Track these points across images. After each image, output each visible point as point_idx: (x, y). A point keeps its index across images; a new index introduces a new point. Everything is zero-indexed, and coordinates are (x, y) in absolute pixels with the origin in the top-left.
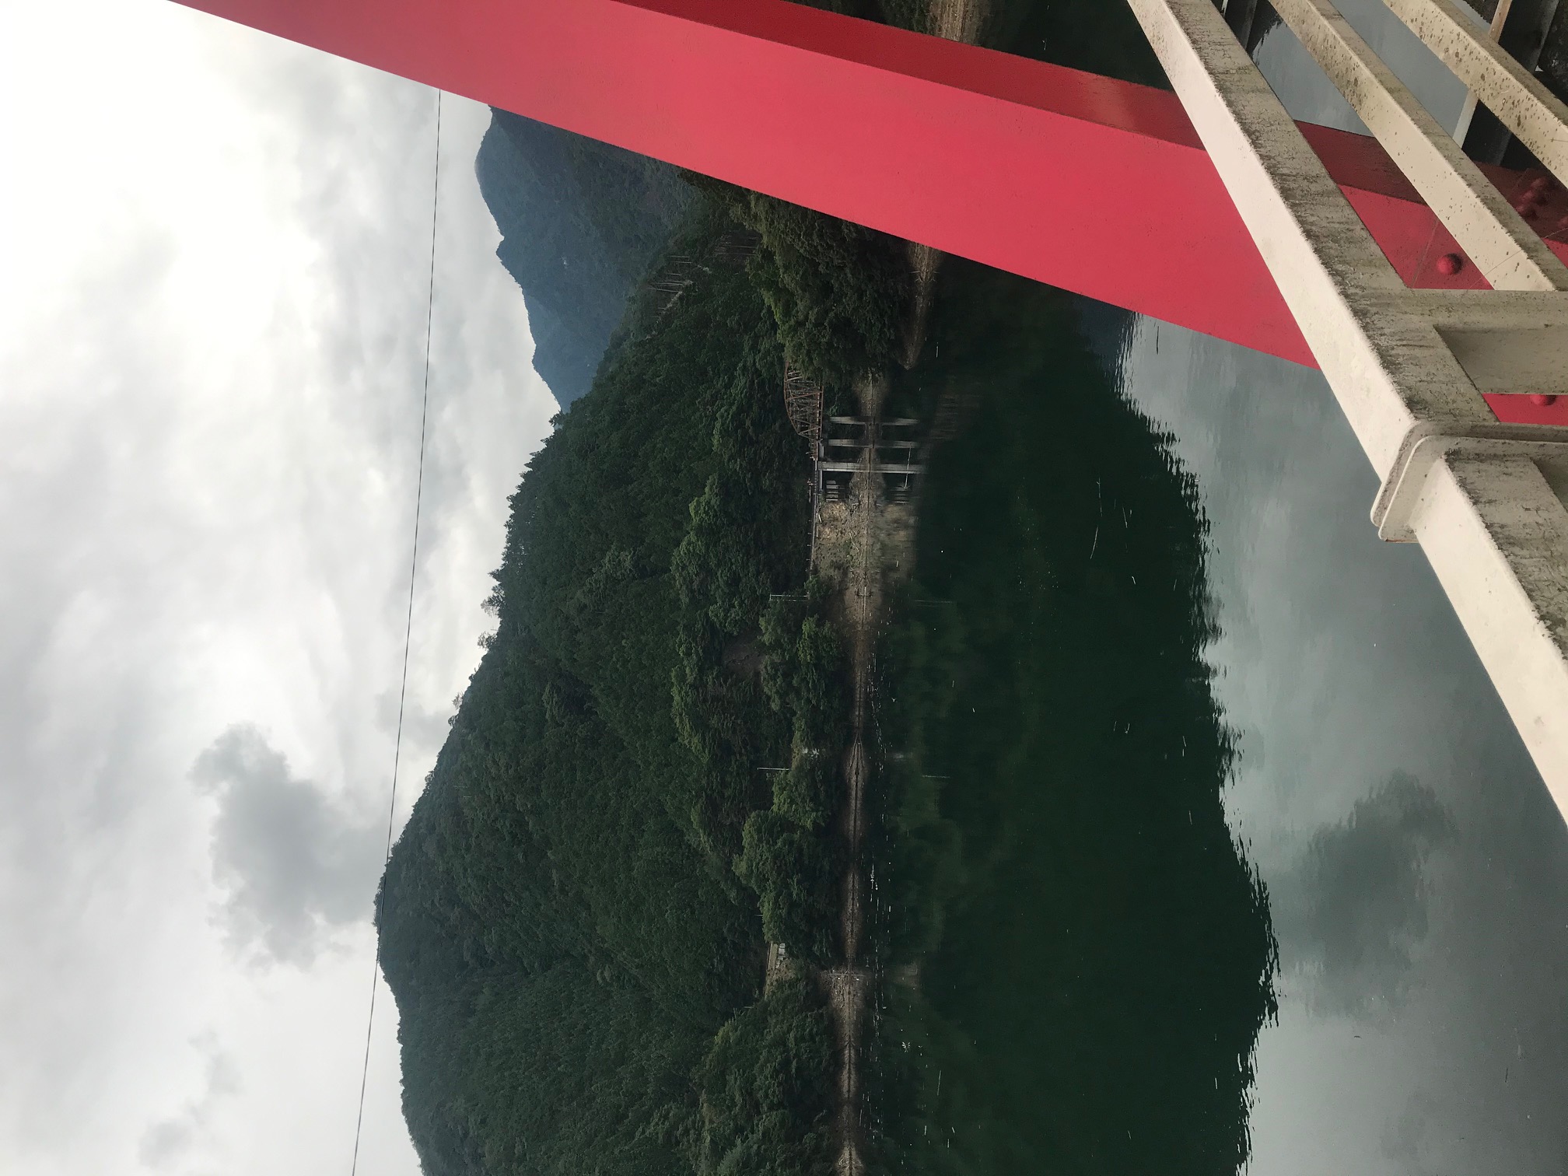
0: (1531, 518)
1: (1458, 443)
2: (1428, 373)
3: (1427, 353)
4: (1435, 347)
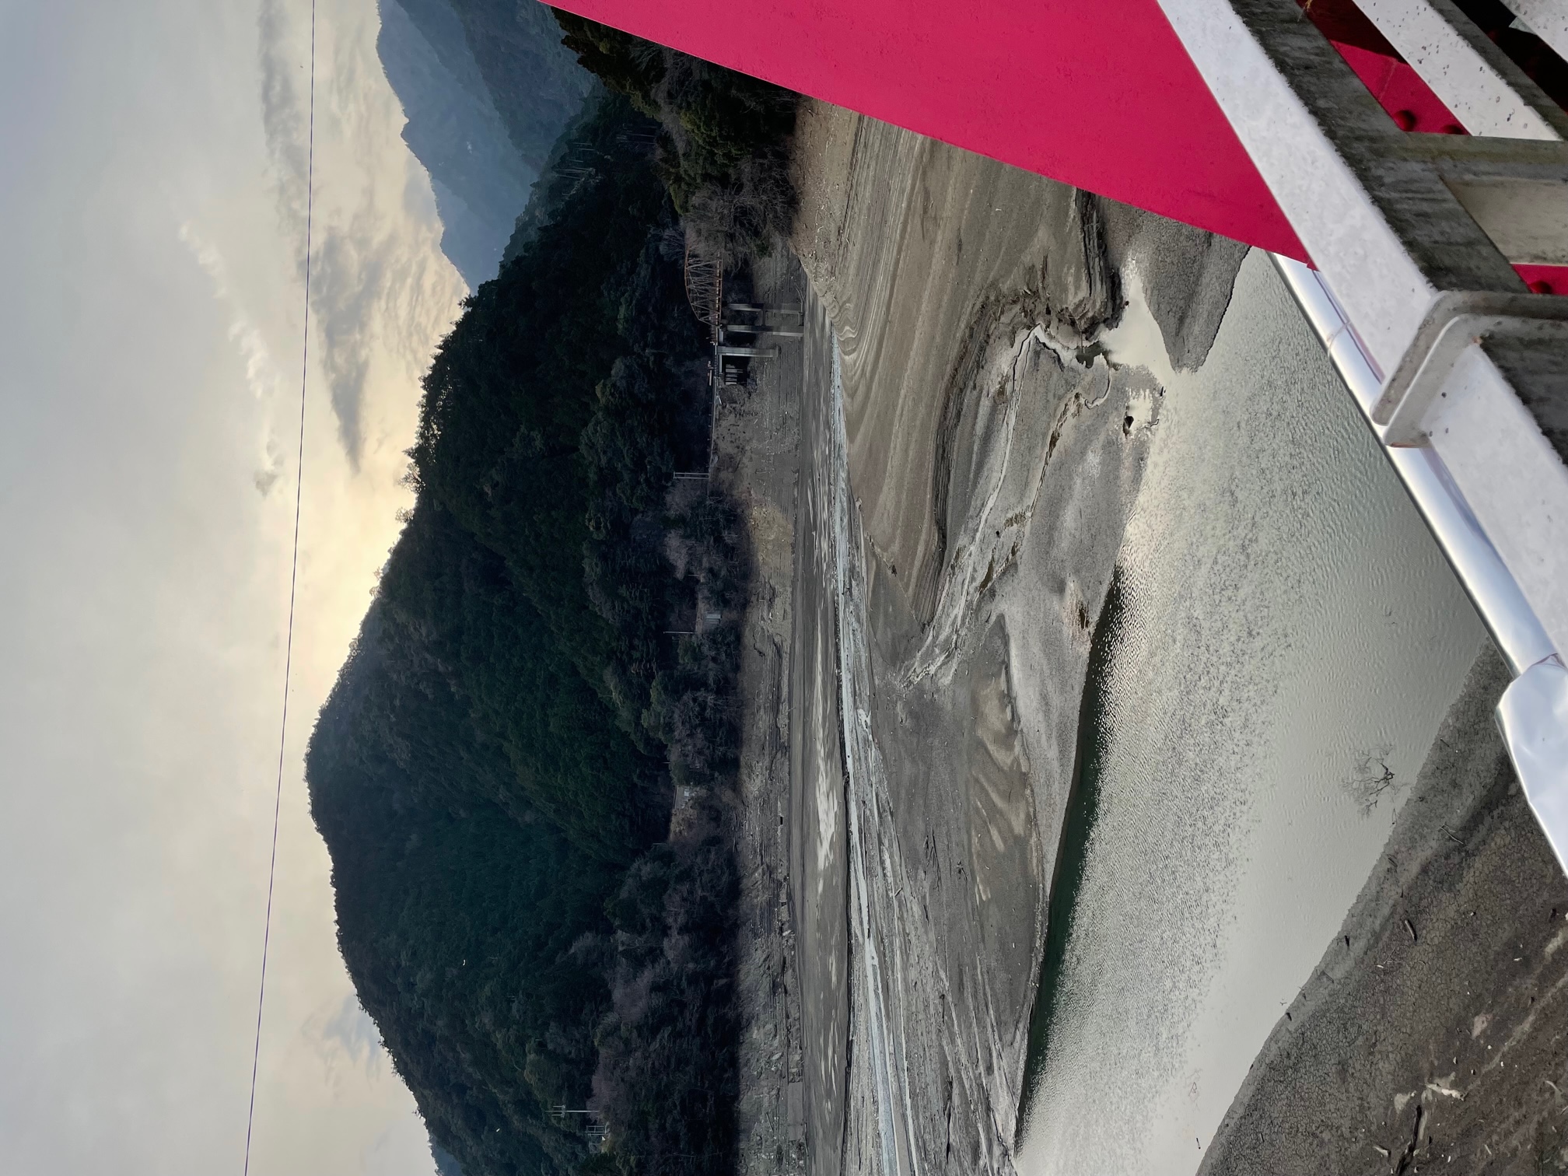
1: (1499, 323)
2: (1442, 233)
3: (1436, 207)
4: (1444, 201)
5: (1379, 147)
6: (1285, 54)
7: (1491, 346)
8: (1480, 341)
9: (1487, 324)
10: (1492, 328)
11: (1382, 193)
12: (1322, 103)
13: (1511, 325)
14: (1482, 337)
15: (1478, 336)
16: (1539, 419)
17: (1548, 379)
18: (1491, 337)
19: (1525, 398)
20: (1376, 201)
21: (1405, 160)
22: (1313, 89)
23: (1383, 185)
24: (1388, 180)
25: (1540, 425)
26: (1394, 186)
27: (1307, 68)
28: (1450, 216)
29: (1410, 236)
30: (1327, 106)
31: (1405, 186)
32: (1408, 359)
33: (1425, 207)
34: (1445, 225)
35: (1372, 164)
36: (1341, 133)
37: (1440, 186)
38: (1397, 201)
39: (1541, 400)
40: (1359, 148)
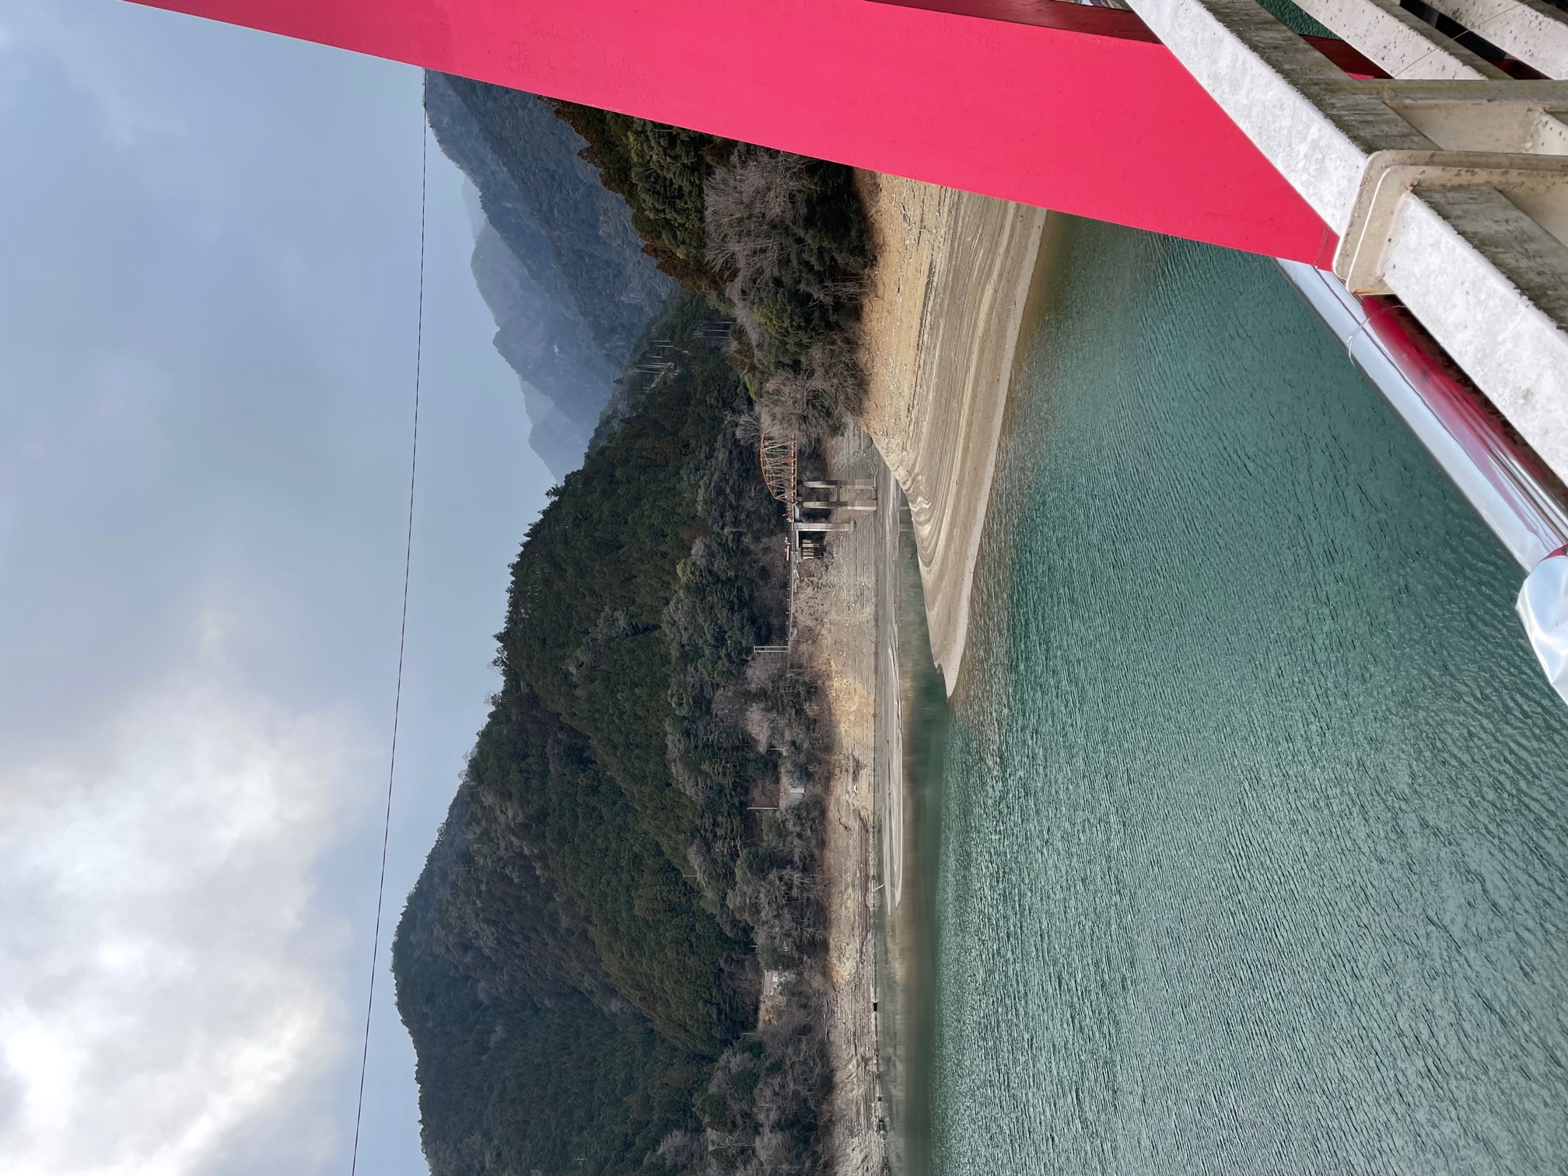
0: (1503, 228)
1: (1424, 172)
2: (1382, 131)
3: (1379, 118)
4: (1386, 114)
5: (1332, 88)
6: (1258, 41)
7: (1418, 190)
8: (1411, 188)
9: (1413, 173)
10: (1420, 177)
11: (1335, 112)
12: (1287, 67)
13: (1433, 174)
14: (1412, 185)
15: (1409, 184)
16: (1455, 227)
17: (1466, 207)
18: (1419, 185)
19: (1445, 217)
20: (1327, 116)
21: (1355, 94)
22: (1279, 59)
23: (1335, 107)
24: (1337, 105)
25: (1456, 230)
26: (1343, 108)
27: (1276, 48)
28: (1388, 122)
29: (1355, 134)
30: (1291, 67)
31: (1354, 108)
32: (1356, 214)
33: (1370, 118)
34: (1386, 128)
35: (1327, 97)
36: (1301, 81)
37: (1383, 106)
38: (1345, 115)
39: (1459, 217)
40: (1315, 89)
